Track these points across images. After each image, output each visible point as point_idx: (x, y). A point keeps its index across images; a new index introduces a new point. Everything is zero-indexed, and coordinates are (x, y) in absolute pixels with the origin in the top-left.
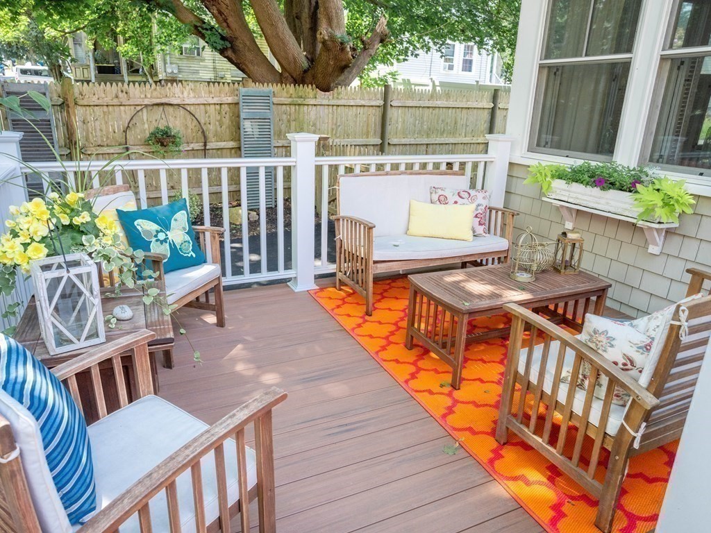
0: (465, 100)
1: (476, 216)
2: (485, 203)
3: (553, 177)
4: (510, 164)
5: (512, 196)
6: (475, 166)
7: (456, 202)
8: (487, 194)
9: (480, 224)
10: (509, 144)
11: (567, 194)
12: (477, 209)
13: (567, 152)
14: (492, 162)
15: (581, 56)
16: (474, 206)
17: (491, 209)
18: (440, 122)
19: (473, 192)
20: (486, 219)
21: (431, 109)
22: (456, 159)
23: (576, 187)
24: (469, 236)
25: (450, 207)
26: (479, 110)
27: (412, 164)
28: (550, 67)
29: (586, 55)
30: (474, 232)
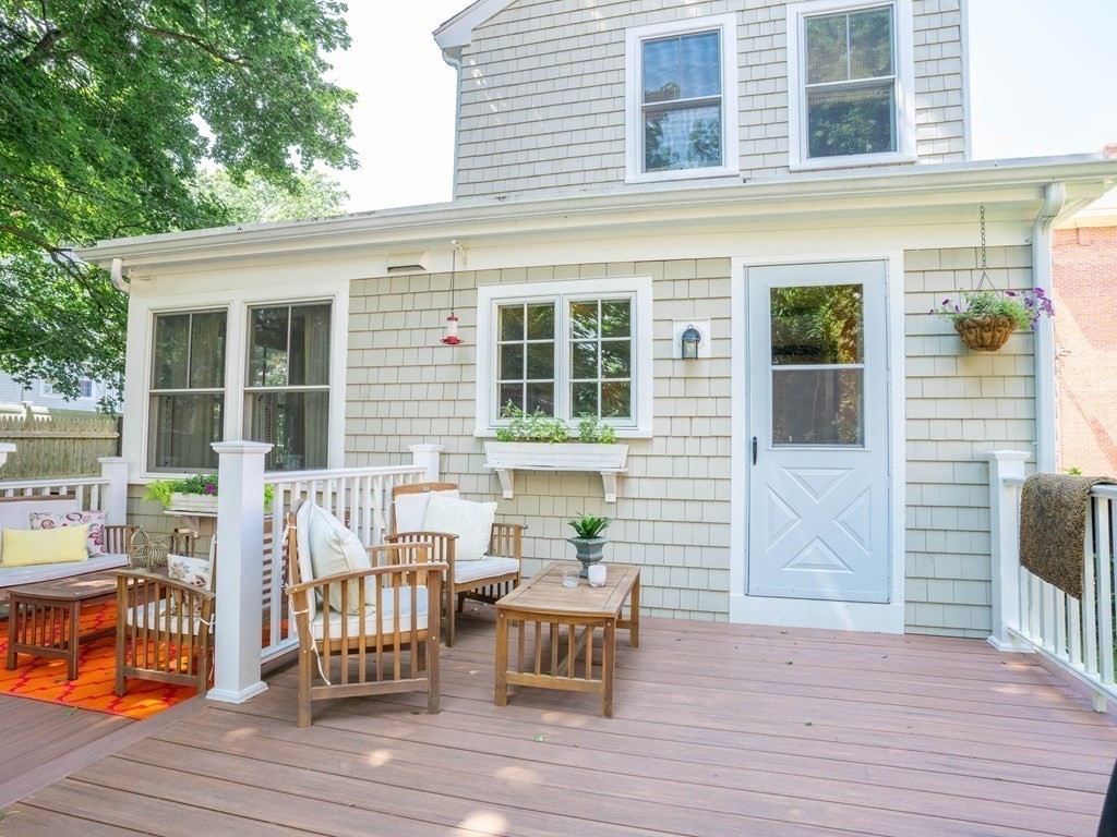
0: (78, 429)
1: (91, 536)
2: (101, 522)
3: (171, 490)
4: (129, 485)
5: (136, 518)
6: (87, 489)
7: (65, 525)
8: (103, 514)
9: (96, 543)
10: (126, 466)
11: (186, 504)
12: (91, 530)
13: (185, 469)
14: (107, 484)
15: (185, 387)
16: (87, 526)
17: (108, 529)
18: (42, 455)
19: (85, 514)
20: (103, 538)
21: (26, 442)
22: (63, 483)
23: (193, 497)
24: (84, 556)
25: (59, 531)
26: (100, 441)
27: (4, 491)
28: (161, 396)
29: (190, 387)
30: (89, 552)
